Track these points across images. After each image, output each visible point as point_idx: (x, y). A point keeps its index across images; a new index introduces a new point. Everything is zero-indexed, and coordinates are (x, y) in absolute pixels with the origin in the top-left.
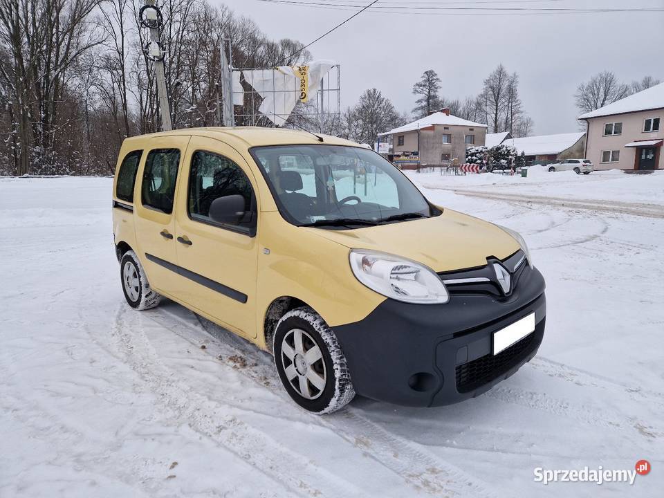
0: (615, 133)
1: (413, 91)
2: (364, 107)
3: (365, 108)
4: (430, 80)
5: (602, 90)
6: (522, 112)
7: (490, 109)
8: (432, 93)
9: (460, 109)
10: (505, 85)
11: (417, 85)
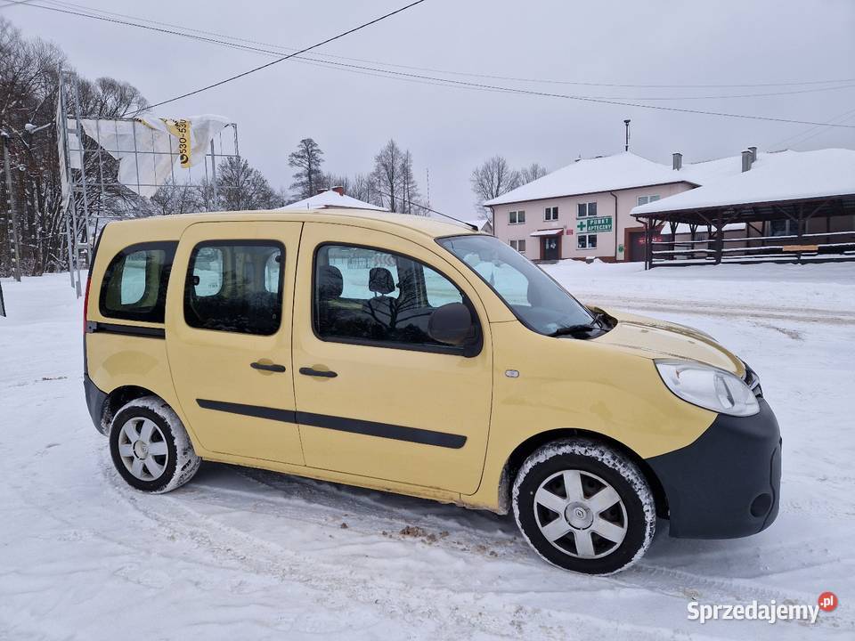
0: (519, 221)
1: (288, 162)
2: (225, 179)
3: (228, 180)
4: (309, 151)
5: (496, 176)
6: (419, 196)
7: (385, 189)
8: (314, 167)
9: (350, 188)
10: (398, 164)
11: (294, 155)
